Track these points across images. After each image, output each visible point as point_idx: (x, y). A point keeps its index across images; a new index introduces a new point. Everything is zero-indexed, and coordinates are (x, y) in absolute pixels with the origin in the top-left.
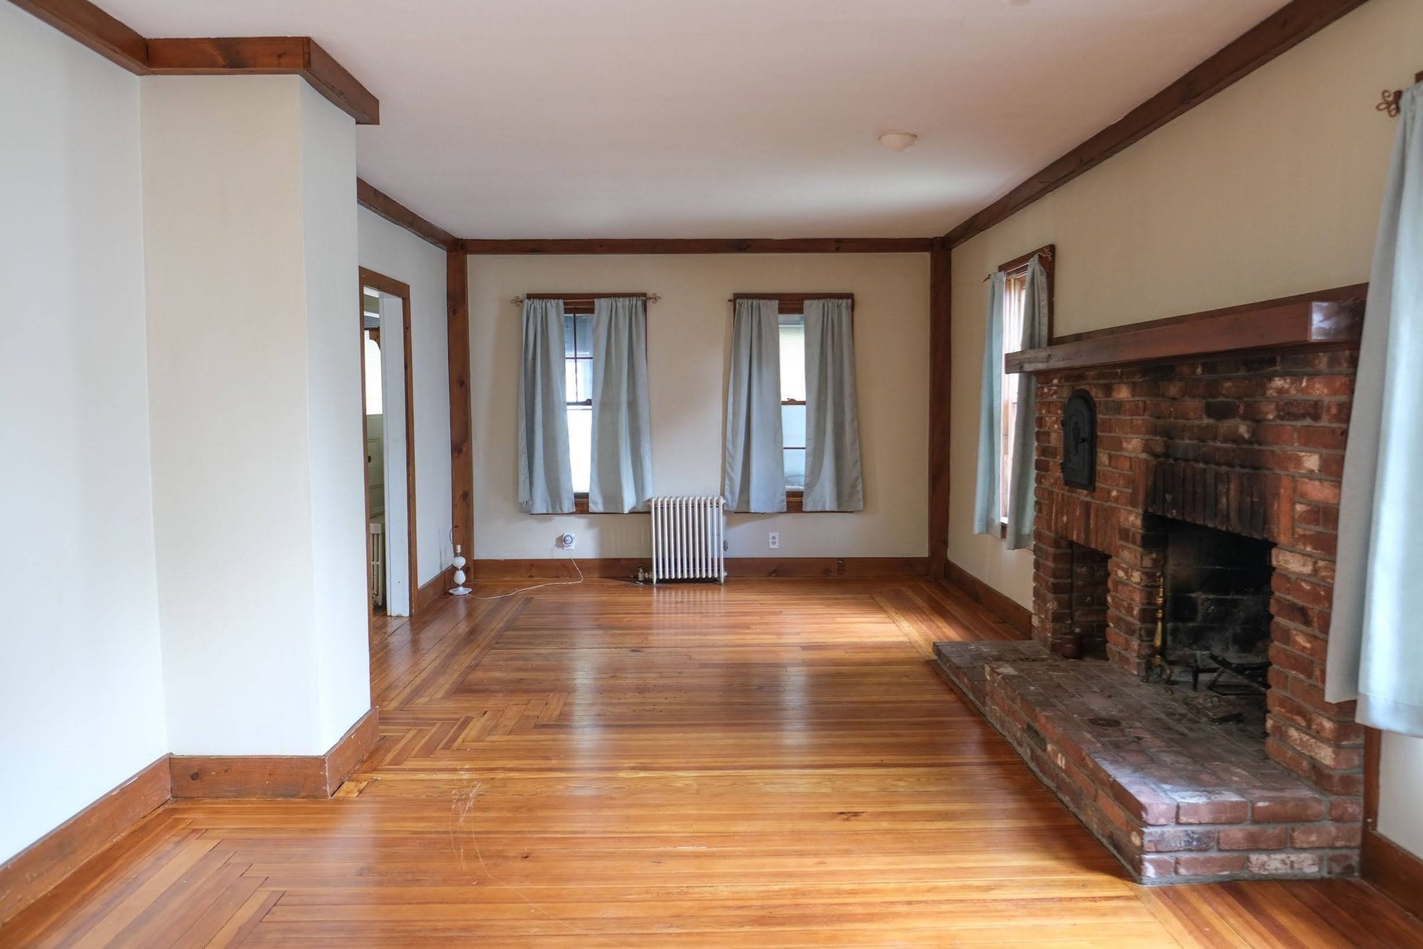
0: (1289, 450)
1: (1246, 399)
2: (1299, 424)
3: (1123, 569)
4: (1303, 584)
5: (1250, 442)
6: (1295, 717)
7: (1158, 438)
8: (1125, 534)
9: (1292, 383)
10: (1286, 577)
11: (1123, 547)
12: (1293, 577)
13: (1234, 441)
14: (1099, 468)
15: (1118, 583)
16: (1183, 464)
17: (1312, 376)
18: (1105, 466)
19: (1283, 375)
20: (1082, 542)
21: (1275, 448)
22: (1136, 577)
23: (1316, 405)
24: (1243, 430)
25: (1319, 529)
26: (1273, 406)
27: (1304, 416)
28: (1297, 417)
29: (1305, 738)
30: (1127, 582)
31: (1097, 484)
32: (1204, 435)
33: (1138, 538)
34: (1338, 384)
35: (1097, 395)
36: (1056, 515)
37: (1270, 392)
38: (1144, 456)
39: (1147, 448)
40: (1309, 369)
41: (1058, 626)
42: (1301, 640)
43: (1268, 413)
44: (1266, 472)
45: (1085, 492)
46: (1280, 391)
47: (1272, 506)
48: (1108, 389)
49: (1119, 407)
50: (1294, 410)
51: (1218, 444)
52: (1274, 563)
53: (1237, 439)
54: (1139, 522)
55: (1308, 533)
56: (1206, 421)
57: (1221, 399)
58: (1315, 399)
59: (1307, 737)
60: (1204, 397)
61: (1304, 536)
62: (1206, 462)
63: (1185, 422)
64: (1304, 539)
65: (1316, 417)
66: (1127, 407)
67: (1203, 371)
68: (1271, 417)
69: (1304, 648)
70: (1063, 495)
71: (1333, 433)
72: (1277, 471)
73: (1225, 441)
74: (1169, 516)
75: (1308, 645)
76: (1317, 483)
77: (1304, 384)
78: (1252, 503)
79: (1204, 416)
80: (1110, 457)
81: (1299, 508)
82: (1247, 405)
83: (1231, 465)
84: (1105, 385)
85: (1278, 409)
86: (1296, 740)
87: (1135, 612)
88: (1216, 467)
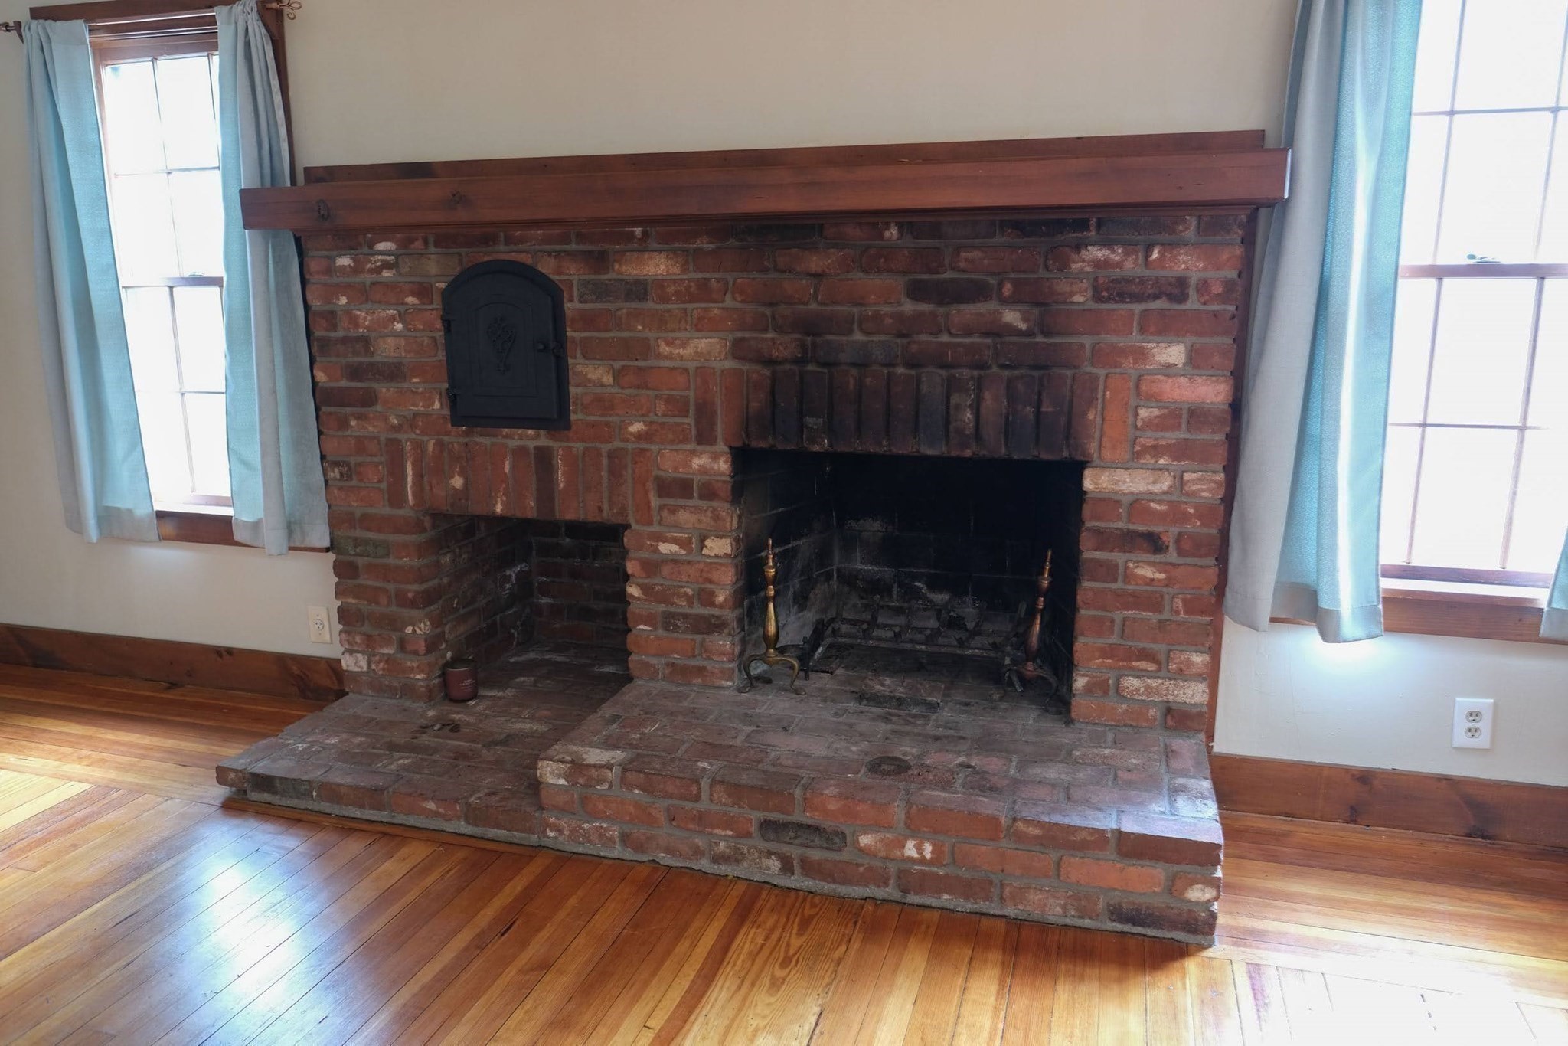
0: (1121, 341)
1: (1012, 276)
2: (1137, 307)
3: (675, 541)
4: (1153, 505)
5: (1029, 333)
6: (1134, 663)
7: (770, 335)
8: (678, 488)
9: (1126, 254)
10: (1110, 502)
11: (673, 510)
12: (1126, 501)
13: (987, 334)
14: (573, 390)
15: (652, 567)
16: (854, 371)
17: (1171, 246)
18: (602, 385)
19: (1108, 244)
20: (527, 512)
21: (1087, 341)
22: (719, 547)
23: (1182, 282)
24: (1012, 317)
25: (1181, 435)
26: (1085, 284)
27: (1156, 297)
28: (1138, 298)
29: (1154, 683)
30: (689, 558)
31: (573, 417)
32: (905, 328)
33: (725, 490)
34: (1225, 256)
35: (570, 274)
36: (419, 476)
37: (1075, 267)
38: (729, 364)
39: (738, 350)
40: (1165, 237)
41: (432, 658)
42: (1147, 572)
43: (1072, 294)
44: (1069, 373)
45: (530, 432)
46: (1098, 264)
47: (1085, 414)
48: (599, 261)
49: (638, 290)
50: (1134, 289)
51: (945, 338)
52: (1088, 484)
53: (997, 331)
54: (723, 466)
55: (1162, 442)
56: (909, 307)
57: (948, 275)
58: (1178, 274)
59: (1160, 681)
60: (905, 273)
61: (1155, 447)
62: (910, 365)
63: (855, 310)
64: (1156, 450)
65: (1182, 298)
66: (672, 289)
67: (900, 231)
68: (1078, 298)
69: (1153, 580)
70: (440, 444)
71: (1215, 315)
72: (1089, 369)
73: (968, 332)
74: (817, 448)
75: (1162, 576)
76: (1182, 380)
77: (1155, 255)
78: (1038, 413)
79: (904, 299)
80: (617, 375)
81: (1143, 413)
82: (1016, 283)
83: (982, 366)
84: (590, 253)
85: (1096, 288)
86: (1137, 690)
87: (720, 598)
88: (943, 372)
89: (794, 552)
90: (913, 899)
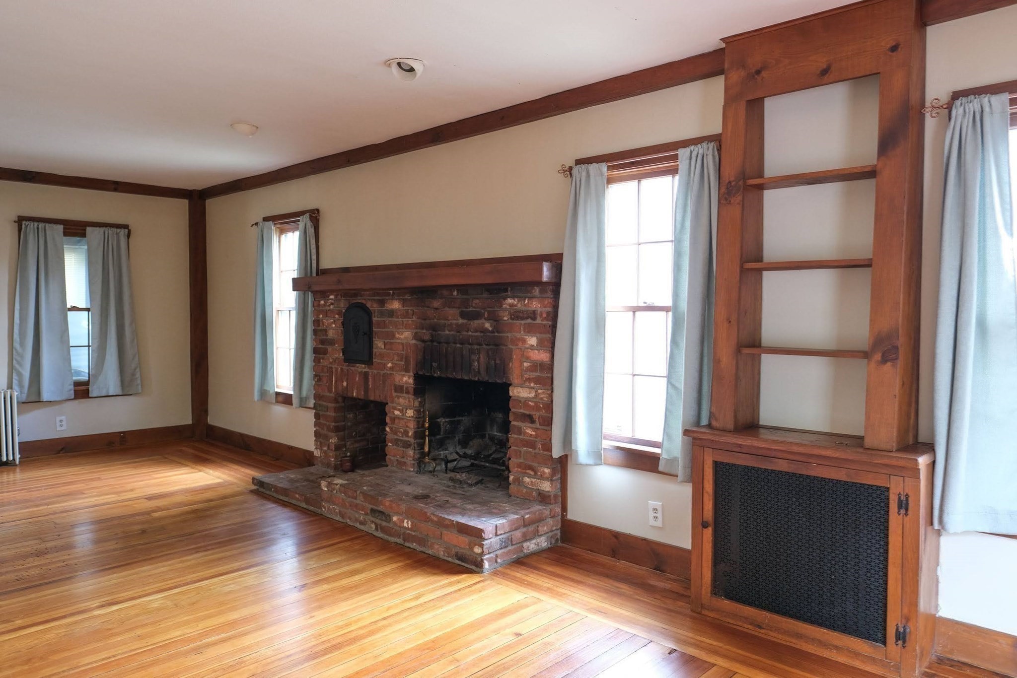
0: (518, 335)
1: (488, 309)
2: (523, 322)
3: (399, 410)
4: (530, 403)
5: (492, 332)
6: (527, 471)
7: (424, 331)
8: (400, 389)
9: (518, 301)
10: (518, 400)
11: (398, 397)
12: (523, 400)
13: (481, 332)
14: (375, 350)
15: (393, 420)
16: (446, 345)
17: (530, 298)
18: (381, 349)
19: (513, 297)
20: (362, 396)
21: (509, 335)
22: (410, 413)
23: (534, 312)
24: (487, 325)
25: (538, 374)
26: (507, 313)
27: (527, 318)
28: (522, 319)
29: (534, 480)
30: (402, 417)
31: (374, 360)
32: (459, 329)
33: (411, 390)
34: (546, 302)
35: (373, 306)
36: (336, 381)
37: (504, 306)
38: (414, 342)
39: (416, 337)
40: (529, 295)
41: (338, 453)
42: (529, 431)
43: (504, 317)
44: (504, 347)
45: (363, 366)
46: (511, 305)
47: (509, 364)
48: (382, 303)
49: (392, 313)
50: (521, 315)
51: (470, 333)
52: (511, 394)
53: (484, 331)
54: (411, 381)
55: (531, 377)
56: (461, 321)
57: (471, 309)
58: (533, 309)
59: (535, 480)
60: (459, 308)
61: (529, 378)
62: (462, 344)
63: (446, 322)
64: (529, 380)
65: (534, 319)
66: (399, 313)
67: (458, 293)
68: (506, 318)
69: (531, 435)
70: (342, 369)
71: (544, 326)
72: (511, 346)
73: (476, 331)
74: (435, 375)
75: (534, 433)
76: (536, 351)
77: (526, 302)
78: (495, 363)
79: (459, 318)
80: (385, 344)
81: (525, 364)
82: (489, 312)
83: (480, 345)
84: (379, 300)
85: (511, 314)
86: (528, 483)
87: (410, 434)
88: (469, 346)
89: (459, 422)
90: (407, 544)
